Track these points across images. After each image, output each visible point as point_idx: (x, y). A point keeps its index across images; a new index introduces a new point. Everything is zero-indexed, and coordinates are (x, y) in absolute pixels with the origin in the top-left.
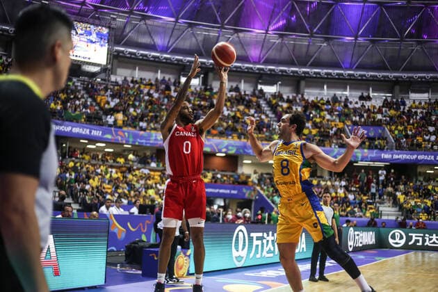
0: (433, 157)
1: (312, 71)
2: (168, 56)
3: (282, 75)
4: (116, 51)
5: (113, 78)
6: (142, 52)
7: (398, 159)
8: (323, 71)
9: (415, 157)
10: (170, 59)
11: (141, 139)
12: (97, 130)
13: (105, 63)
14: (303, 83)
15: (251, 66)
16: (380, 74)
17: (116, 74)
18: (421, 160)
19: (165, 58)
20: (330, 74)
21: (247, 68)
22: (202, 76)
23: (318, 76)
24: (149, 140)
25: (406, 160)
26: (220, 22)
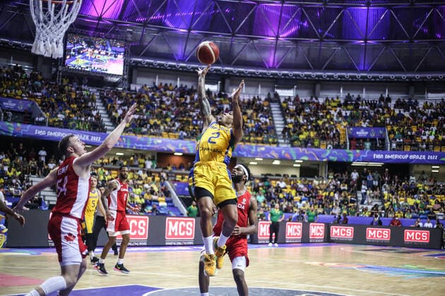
0: (424, 157)
1: (325, 74)
2: (184, 65)
3: (296, 79)
4: (134, 62)
5: (133, 87)
6: (159, 62)
7: (390, 159)
8: (336, 75)
9: (406, 156)
10: (185, 67)
11: (138, 144)
12: (96, 136)
13: (121, 74)
14: (318, 86)
15: (265, 71)
16: (392, 76)
17: (136, 83)
18: (412, 160)
19: (181, 67)
20: (343, 77)
21: (261, 73)
22: (219, 82)
23: (332, 79)
24: (146, 144)
25: (397, 159)
26: (231, 31)
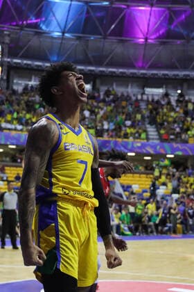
3: (165, 78)
14: (185, 86)
15: (135, 71)
21: (131, 73)
22: (92, 82)
26: (103, 34)
